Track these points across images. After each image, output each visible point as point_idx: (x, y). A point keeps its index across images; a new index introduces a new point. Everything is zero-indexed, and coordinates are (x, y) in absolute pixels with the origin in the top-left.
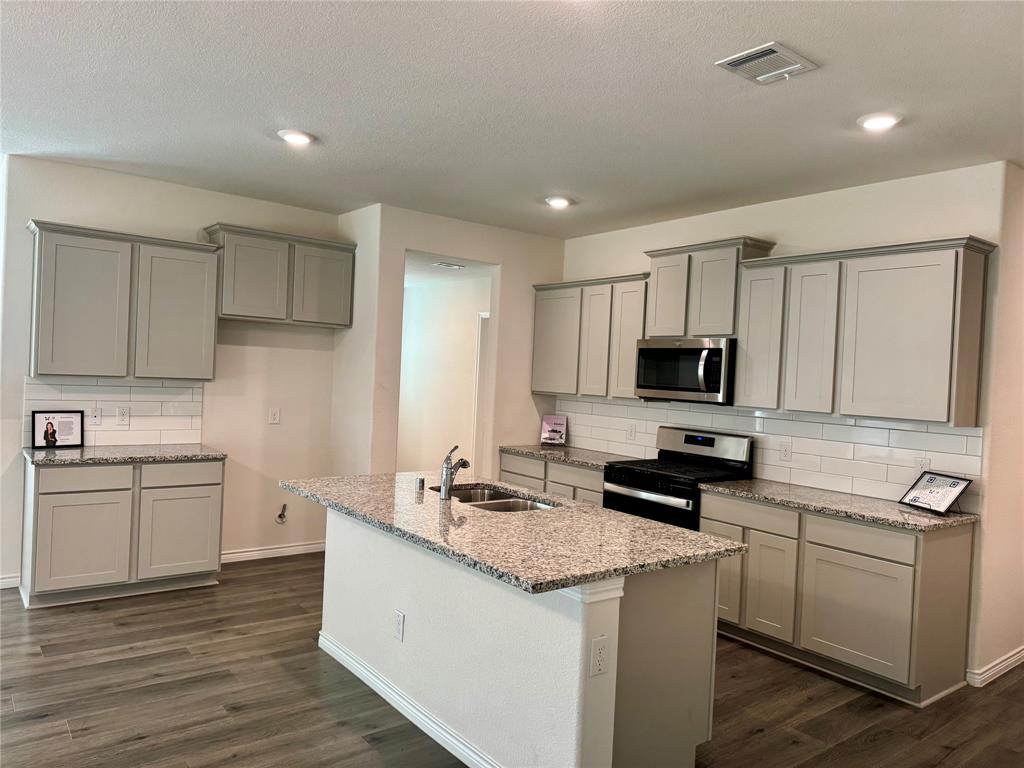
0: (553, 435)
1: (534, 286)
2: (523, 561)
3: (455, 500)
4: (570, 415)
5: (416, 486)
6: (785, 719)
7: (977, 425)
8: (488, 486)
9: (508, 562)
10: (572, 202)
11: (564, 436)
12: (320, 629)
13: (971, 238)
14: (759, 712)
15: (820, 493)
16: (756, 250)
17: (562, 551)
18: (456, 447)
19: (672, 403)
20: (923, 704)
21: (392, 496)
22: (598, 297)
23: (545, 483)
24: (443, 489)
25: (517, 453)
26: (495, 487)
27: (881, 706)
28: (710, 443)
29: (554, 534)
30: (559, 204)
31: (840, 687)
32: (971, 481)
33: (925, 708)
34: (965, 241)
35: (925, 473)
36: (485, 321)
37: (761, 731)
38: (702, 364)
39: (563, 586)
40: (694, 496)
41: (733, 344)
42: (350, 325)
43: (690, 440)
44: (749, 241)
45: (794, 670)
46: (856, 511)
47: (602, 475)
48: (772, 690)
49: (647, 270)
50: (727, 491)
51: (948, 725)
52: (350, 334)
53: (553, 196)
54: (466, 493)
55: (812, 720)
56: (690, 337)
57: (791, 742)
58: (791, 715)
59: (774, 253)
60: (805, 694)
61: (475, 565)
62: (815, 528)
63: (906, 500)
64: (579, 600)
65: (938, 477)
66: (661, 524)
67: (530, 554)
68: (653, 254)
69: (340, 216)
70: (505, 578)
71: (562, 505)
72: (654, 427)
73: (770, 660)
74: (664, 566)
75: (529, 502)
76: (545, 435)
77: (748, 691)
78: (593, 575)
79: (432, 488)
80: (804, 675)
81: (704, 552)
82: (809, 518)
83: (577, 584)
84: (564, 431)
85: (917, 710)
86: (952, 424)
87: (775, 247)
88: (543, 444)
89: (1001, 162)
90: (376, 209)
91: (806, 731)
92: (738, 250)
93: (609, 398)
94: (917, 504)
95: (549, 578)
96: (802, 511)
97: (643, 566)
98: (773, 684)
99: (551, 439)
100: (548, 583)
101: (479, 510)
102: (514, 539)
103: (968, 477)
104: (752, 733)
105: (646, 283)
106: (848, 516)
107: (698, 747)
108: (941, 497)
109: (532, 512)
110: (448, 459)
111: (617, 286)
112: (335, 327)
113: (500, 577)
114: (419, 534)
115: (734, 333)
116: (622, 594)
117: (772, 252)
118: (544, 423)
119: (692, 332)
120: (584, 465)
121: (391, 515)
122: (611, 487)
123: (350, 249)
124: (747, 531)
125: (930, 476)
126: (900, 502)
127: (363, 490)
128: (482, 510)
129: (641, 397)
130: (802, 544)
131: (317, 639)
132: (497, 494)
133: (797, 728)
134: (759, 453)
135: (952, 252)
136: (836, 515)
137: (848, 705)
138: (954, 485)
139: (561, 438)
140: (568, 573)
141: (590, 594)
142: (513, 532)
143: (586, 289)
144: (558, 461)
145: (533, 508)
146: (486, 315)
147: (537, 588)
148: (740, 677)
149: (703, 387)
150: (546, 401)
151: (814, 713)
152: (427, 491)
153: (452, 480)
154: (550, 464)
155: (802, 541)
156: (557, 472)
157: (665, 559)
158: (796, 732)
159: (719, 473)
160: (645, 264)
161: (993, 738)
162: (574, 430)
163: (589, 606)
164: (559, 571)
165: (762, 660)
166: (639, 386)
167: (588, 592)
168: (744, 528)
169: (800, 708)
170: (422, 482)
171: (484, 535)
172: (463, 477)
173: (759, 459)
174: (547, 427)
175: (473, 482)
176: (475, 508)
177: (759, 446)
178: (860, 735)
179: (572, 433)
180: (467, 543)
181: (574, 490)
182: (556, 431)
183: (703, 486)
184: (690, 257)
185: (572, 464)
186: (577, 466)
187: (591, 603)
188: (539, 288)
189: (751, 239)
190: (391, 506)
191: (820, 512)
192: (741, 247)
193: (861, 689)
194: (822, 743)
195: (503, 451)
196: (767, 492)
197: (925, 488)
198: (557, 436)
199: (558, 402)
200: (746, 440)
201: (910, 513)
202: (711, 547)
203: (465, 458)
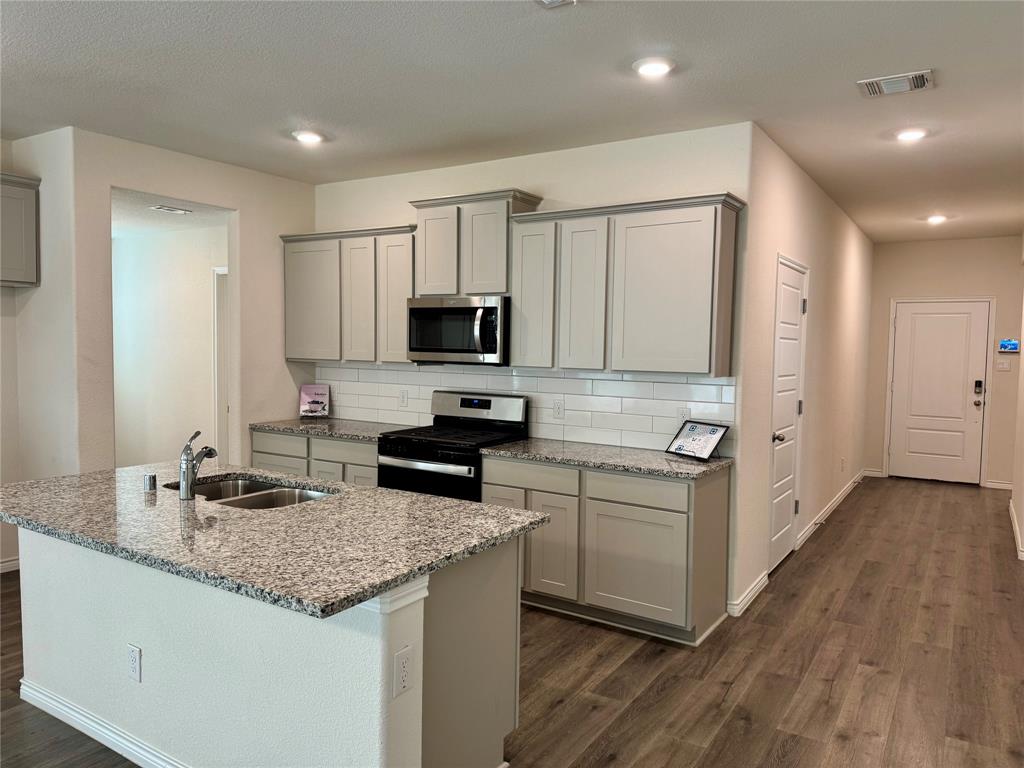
0: (314, 407)
1: (281, 237)
2: (304, 574)
3: (200, 500)
4: (334, 384)
5: (144, 486)
6: (582, 683)
7: (730, 375)
8: (243, 476)
9: (285, 579)
10: (326, 138)
11: (327, 408)
12: (22, 675)
13: (728, 195)
14: (556, 681)
15: (593, 448)
16: (524, 204)
17: (351, 552)
18: (198, 433)
19: (446, 365)
20: (698, 642)
21: (113, 502)
22: (359, 251)
23: (308, 462)
24: (183, 485)
25: (272, 431)
26: (251, 476)
27: (662, 651)
28: (486, 405)
29: (337, 530)
30: (309, 140)
31: (624, 638)
32: (728, 427)
33: (700, 645)
34: (723, 198)
35: (687, 422)
36: (221, 278)
37: (561, 701)
38: (477, 323)
39: (360, 601)
40: (476, 462)
41: (507, 302)
42: (37, 282)
43: (466, 403)
44: (518, 194)
45: (580, 627)
46: (632, 463)
47: (376, 448)
48: (563, 653)
49: (413, 222)
50: (509, 454)
51: (721, 660)
52: (37, 296)
53: (303, 129)
54: (212, 488)
55: (606, 679)
56: (463, 295)
57: (590, 708)
58: (586, 677)
59: (541, 209)
60: (594, 651)
61: (239, 588)
62: (596, 484)
63: (672, 449)
64: (378, 611)
65: (698, 426)
66: (456, 501)
67: (310, 562)
68: (419, 205)
69: (14, 143)
70: (282, 602)
71: (339, 491)
72: (428, 392)
73: (554, 620)
74: (471, 553)
75: (297, 491)
76: (305, 407)
77: (541, 660)
78: (395, 580)
79: (167, 486)
80: (590, 631)
81: (510, 529)
82: (589, 475)
83: (377, 594)
84: (326, 401)
85: (693, 650)
86: (713, 374)
87: (542, 202)
88: (303, 417)
89: (749, 123)
90: (67, 133)
91: (603, 693)
92: (508, 202)
93: (378, 363)
94: (682, 452)
95: (342, 595)
96: (582, 467)
97: (450, 557)
98: (564, 647)
99: (312, 412)
100: (341, 601)
101: (235, 509)
102: (288, 545)
103: (724, 423)
104: (553, 706)
105: (414, 237)
106: (626, 470)
107: (505, 739)
108: (703, 445)
109: (304, 504)
110: (188, 448)
111: (381, 239)
112: (16, 285)
113: (275, 601)
114: (155, 553)
115: (507, 291)
116: (427, 594)
117: (540, 207)
118: (303, 394)
119: (464, 290)
120: (354, 439)
121: (112, 530)
122: (386, 460)
123: (32, 184)
124: (528, 492)
125: (691, 424)
126: (667, 452)
127: (69, 498)
128: (239, 509)
129: (414, 361)
130: (582, 501)
131: (17, 689)
132: (253, 485)
133: (594, 692)
134: (533, 413)
135: (712, 208)
136: (614, 469)
137: (635, 657)
138: (713, 432)
139: (324, 409)
140: (365, 583)
141: (391, 602)
142: (283, 535)
143: (344, 241)
144: (321, 435)
145: (303, 499)
146: (224, 270)
147: (328, 610)
148: (532, 645)
149: (479, 348)
150: (304, 368)
151: (607, 671)
152: (161, 491)
153: (195, 474)
154: (314, 441)
155: (583, 497)
156: (322, 448)
157: (472, 545)
158: (595, 696)
159: (498, 436)
160: (410, 216)
161: (758, 666)
162: (339, 400)
163: (390, 617)
164: (352, 582)
165: (549, 621)
166: (411, 349)
167: (388, 600)
168: (526, 490)
169: (593, 667)
170: (153, 479)
171: (245, 544)
172: (208, 469)
173: (533, 418)
174: (306, 398)
175: (224, 473)
176: (229, 508)
177: (534, 405)
178: (651, 688)
179: (336, 403)
180: (225, 559)
181: (344, 466)
182: (317, 403)
183: (484, 451)
184: (459, 209)
185: (341, 437)
186: (346, 440)
187: (393, 612)
188: (287, 239)
189: (520, 192)
190: (111, 517)
191: (600, 467)
192: (511, 200)
193: (642, 636)
194: (620, 702)
195: (254, 429)
196: (545, 452)
197: (687, 436)
198: (319, 408)
199: (318, 369)
200: (522, 400)
201: (676, 461)
202: (515, 522)
203: (210, 446)
